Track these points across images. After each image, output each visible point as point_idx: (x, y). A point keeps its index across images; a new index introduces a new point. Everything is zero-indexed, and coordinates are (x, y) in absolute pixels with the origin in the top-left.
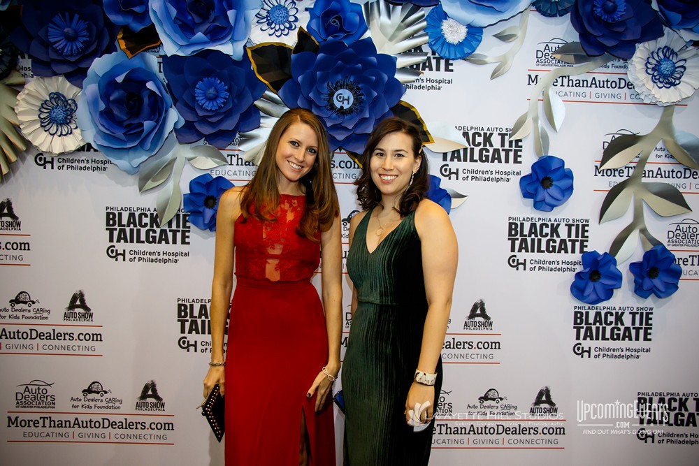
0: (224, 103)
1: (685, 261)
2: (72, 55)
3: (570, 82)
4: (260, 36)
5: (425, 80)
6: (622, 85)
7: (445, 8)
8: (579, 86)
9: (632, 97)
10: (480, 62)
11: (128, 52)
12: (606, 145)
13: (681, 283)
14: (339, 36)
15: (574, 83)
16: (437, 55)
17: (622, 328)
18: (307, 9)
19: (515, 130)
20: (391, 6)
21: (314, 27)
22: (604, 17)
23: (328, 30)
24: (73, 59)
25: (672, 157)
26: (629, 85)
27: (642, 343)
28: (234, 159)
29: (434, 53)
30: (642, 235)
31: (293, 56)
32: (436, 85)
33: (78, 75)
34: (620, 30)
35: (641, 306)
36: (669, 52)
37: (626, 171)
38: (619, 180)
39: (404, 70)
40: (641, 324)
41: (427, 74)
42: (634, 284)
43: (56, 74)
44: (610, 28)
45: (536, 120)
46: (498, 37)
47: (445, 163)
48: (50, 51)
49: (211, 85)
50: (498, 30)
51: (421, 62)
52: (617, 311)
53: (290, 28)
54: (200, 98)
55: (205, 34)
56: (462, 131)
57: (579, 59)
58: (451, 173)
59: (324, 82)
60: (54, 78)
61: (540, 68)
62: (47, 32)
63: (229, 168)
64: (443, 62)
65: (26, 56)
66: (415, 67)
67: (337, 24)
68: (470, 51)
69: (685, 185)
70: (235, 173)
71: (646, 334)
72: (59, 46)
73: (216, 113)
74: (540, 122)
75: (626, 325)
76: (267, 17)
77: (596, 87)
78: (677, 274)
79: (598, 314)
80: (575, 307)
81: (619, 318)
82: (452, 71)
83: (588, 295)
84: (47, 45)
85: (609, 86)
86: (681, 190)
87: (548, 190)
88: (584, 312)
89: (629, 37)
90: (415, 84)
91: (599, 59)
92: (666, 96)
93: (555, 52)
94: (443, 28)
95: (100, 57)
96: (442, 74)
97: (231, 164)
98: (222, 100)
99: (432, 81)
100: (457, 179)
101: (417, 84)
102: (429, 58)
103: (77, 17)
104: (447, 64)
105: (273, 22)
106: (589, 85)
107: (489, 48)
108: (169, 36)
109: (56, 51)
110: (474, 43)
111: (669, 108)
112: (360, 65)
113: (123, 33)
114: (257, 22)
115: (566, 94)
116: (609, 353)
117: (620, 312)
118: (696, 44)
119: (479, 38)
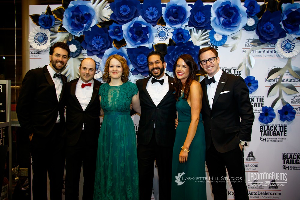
0: (146, 62)
1: (297, 109)
2: (98, 49)
3: (256, 52)
4: (157, 41)
6: (274, 52)
7: (215, 30)
9: (277, 56)
10: (227, 46)
11: (117, 48)
12: (269, 72)
13: (296, 117)
14: (182, 40)
15: (258, 52)
16: (213, 45)
17: (276, 131)
18: (171, 32)
19: (238, 68)
20: (198, 30)
21: (174, 38)
22: (267, 31)
23: (178, 39)
24: (99, 50)
25: (291, 75)
26: (276, 52)
27: (283, 137)
29: (212, 44)
30: (282, 101)
31: (168, 47)
33: (101, 55)
34: (272, 35)
35: (282, 124)
36: (289, 41)
37: (276, 80)
38: (273, 83)
40: (283, 130)
42: (280, 117)
43: (94, 55)
44: (269, 34)
45: (245, 64)
46: (233, 38)
48: (92, 48)
49: (142, 57)
50: (232, 36)
53: (166, 38)
54: (138, 61)
55: (140, 41)
56: (221, 69)
57: (259, 44)
59: (177, 55)
60: (93, 56)
61: (246, 48)
62: (91, 42)
65: (84, 49)
67: (181, 37)
68: (223, 43)
69: (296, 84)
71: (285, 133)
72: (95, 46)
73: (143, 65)
74: (247, 65)
75: (278, 131)
76: (159, 35)
77: (265, 53)
78: (294, 113)
79: (268, 127)
80: (260, 125)
81: (275, 128)
83: (265, 121)
84: (91, 46)
85: (269, 52)
86: (295, 86)
87: (250, 87)
88: (263, 126)
89: (275, 37)
91: (266, 44)
92: (288, 55)
93: (251, 42)
94: (214, 36)
95: (108, 49)
103: (100, 37)
105: (161, 36)
106: (263, 53)
107: (229, 42)
108: (129, 42)
109: (94, 48)
110: (224, 41)
111: (290, 59)
112: (189, 49)
113: (114, 41)
114: (156, 37)
115: (255, 56)
116: (272, 140)
117: (275, 126)
118: (297, 39)
119: (226, 39)
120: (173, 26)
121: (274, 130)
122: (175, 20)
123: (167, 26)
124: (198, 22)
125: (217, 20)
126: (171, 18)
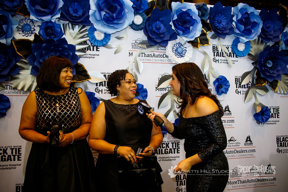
3: (145, 55)
4: (19, 36)
5: (88, 55)
6: (164, 56)
7: (95, 27)
8: (149, 57)
9: (168, 61)
10: (110, 47)
12: (159, 79)
14: (52, 37)
15: (147, 55)
16: (93, 45)
17: (169, 149)
18: (38, 26)
20: (74, 26)
21: (41, 33)
22: (156, 31)
23: (47, 34)
26: (167, 56)
27: (176, 154)
28: (8, 87)
29: (91, 44)
30: (174, 113)
31: (32, 45)
32: (93, 56)
34: (162, 36)
35: (175, 140)
36: (180, 45)
37: (167, 89)
38: (165, 92)
39: (79, 50)
40: (176, 147)
41: (88, 52)
44: (158, 35)
45: (132, 70)
46: (116, 38)
47: (97, 87)
50: (116, 35)
51: (86, 47)
52: (166, 142)
53: (32, 33)
56: (103, 74)
57: (148, 47)
58: (99, 91)
59: (46, 55)
61: (133, 50)
63: (6, 90)
64: (95, 48)
66: (84, 49)
67: (51, 32)
68: (105, 43)
70: (9, 93)
71: (178, 151)
74: (134, 70)
75: (170, 148)
76: (22, 28)
77: (155, 57)
81: (167, 145)
82: (99, 51)
85: (160, 57)
87: (138, 97)
89: (166, 39)
90: (84, 56)
91: (155, 47)
92: (180, 60)
93: (139, 44)
94: (95, 34)
96: (95, 52)
97: (7, 89)
98: (2, 62)
99: (91, 55)
100: (102, 93)
101: (85, 56)
102: (89, 46)
104: (97, 48)
105: (24, 31)
106: (152, 56)
107: (113, 42)
110: (107, 40)
112: (61, 49)
114: (17, 30)
115: (144, 60)
116: (164, 159)
117: (168, 143)
118: (189, 42)
119: (109, 38)
120: (39, 18)
121: (166, 147)
122: (42, 10)
123: (32, 17)
124: (74, 15)
125: (97, 14)
126: (38, 7)
